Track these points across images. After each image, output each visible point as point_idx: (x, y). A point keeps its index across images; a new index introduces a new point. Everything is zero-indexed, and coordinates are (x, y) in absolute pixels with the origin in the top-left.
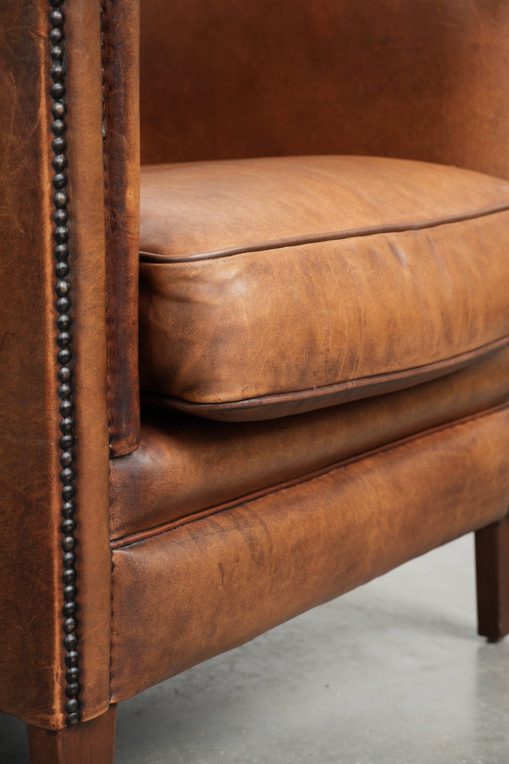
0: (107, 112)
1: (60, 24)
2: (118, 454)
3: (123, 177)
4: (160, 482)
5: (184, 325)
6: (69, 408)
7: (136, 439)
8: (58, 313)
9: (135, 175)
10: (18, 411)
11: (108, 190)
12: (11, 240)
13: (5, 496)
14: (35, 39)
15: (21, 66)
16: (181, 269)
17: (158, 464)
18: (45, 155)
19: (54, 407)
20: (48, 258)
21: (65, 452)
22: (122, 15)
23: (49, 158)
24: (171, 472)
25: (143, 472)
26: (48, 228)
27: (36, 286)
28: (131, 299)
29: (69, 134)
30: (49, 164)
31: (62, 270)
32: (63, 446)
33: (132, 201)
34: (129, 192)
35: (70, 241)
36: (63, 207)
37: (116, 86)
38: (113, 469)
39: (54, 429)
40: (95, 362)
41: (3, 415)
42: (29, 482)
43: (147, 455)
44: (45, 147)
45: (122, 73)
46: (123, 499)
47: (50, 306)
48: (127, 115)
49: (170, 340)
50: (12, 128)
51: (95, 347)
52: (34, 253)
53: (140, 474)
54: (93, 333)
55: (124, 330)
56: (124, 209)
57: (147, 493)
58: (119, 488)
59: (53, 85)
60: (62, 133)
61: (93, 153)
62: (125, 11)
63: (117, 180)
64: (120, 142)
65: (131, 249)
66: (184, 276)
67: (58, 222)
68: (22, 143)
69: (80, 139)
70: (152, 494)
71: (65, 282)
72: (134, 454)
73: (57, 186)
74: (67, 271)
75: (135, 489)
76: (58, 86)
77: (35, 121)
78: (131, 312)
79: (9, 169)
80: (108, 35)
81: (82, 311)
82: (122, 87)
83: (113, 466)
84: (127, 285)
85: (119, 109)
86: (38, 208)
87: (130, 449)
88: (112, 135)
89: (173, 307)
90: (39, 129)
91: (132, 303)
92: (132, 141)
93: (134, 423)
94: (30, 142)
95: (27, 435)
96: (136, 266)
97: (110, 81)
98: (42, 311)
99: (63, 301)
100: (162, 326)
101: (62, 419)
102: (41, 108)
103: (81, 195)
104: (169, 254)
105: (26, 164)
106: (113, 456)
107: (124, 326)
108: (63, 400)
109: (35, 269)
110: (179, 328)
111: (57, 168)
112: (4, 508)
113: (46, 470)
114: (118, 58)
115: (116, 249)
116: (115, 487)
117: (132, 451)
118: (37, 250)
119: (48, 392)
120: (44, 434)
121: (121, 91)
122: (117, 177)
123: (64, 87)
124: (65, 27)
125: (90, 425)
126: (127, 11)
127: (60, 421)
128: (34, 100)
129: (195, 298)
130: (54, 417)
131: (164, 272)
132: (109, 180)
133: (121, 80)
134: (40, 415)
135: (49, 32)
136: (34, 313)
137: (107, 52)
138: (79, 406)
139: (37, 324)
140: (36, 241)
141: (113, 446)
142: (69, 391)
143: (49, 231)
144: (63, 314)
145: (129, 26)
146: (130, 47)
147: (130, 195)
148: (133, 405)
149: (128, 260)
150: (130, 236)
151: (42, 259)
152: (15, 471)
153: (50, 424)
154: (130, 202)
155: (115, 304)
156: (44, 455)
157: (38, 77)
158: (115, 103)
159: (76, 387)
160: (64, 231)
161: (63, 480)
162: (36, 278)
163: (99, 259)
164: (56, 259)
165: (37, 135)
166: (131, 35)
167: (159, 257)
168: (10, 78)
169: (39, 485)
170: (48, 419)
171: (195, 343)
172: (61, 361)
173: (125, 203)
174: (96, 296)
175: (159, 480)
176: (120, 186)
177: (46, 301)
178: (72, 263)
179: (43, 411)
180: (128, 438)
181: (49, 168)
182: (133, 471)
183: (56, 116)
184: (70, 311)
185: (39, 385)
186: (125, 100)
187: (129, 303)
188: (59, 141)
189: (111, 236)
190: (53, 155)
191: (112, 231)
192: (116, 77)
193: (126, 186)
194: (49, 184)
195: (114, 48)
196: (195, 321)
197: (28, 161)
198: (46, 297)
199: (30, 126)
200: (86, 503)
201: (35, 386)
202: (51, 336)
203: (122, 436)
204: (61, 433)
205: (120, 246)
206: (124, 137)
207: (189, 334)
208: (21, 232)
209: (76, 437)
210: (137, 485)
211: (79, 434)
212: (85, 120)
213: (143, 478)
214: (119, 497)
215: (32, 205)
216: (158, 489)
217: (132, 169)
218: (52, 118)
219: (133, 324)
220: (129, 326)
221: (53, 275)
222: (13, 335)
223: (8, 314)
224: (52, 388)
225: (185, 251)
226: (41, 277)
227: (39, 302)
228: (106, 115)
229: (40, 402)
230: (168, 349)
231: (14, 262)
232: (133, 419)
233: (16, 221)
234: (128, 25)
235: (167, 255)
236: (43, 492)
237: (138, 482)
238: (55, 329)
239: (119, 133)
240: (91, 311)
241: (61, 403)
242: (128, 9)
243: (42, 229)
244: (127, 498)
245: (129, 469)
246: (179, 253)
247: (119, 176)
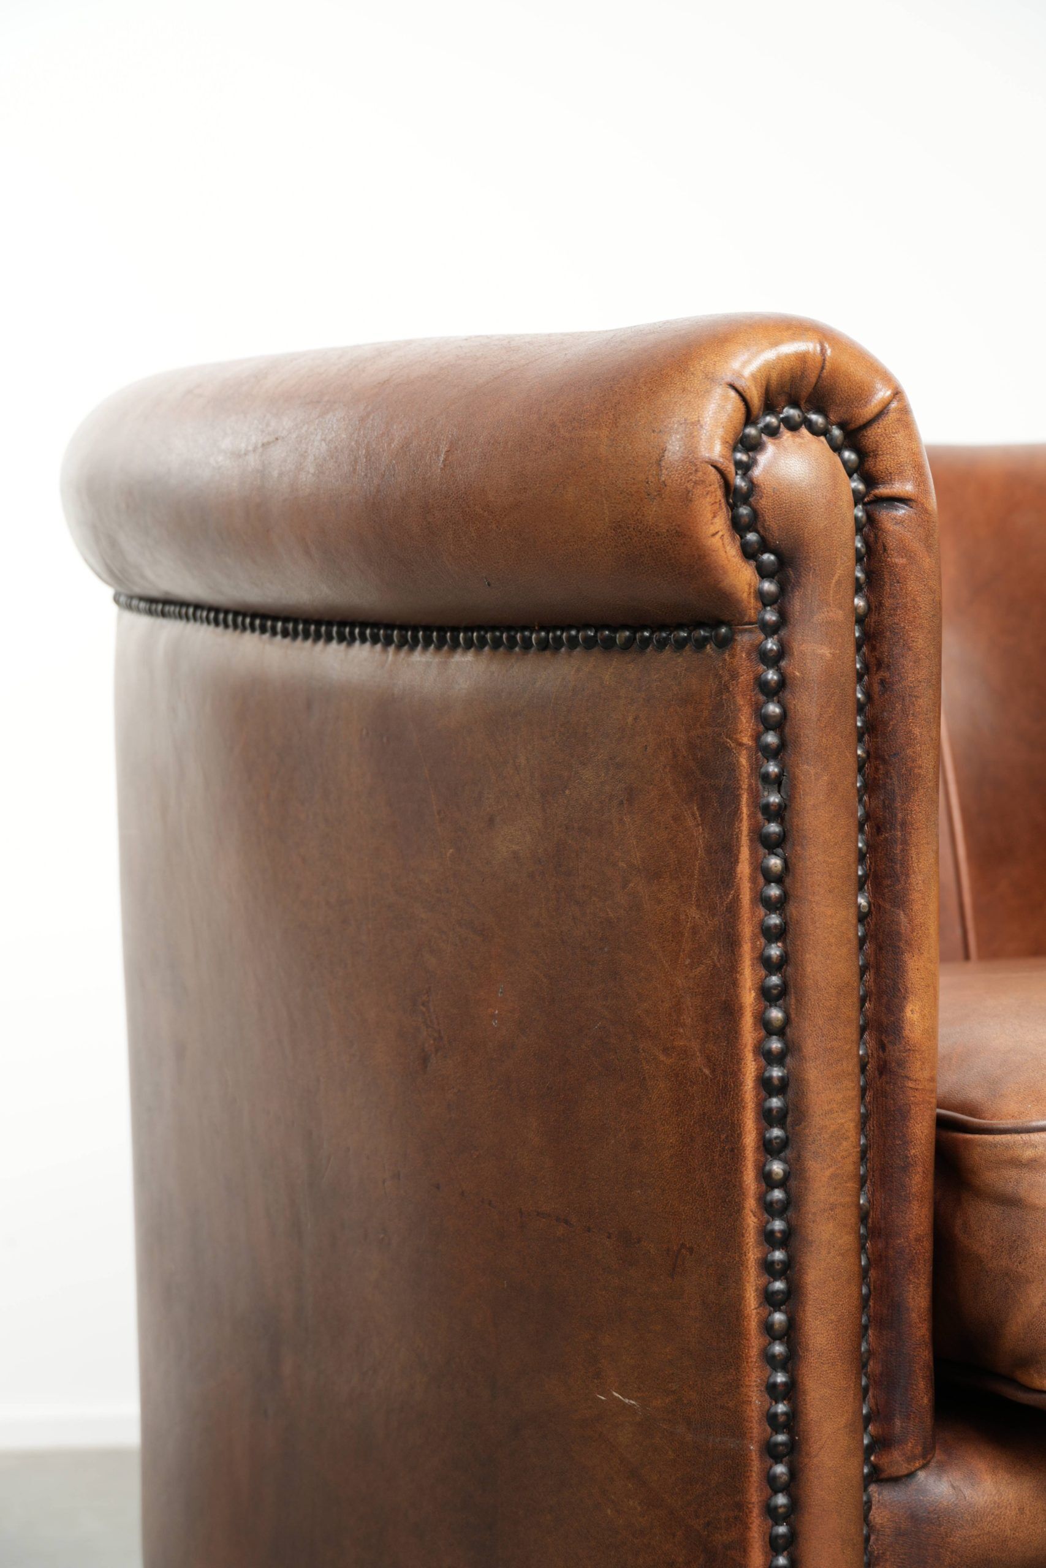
0: (873, 870)
1: (779, 725)
2: (886, 1473)
3: (900, 981)
4: (968, 1532)
5: (1011, 1247)
6: (785, 1384)
7: (920, 1448)
8: (766, 1216)
9: (923, 979)
10: (696, 1385)
11: (872, 1003)
12: (690, 1086)
13: (674, 1535)
14: (732, 749)
15: (710, 794)
16: (1007, 1146)
17: (965, 1498)
18: (746, 943)
19: (755, 1381)
20: (749, 1119)
21: (777, 1463)
22: (899, 706)
23: (753, 948)
24: (993, 1514)
25: (935, 1510)
26: (750, 1068)
27: (728, 1168)
28: (913, 1195)
29: (792, 909)
30: (752, 959)
31: (774, 1141)
32: (772, 1453)
33: (916, 1023)
34: (911, 1008)
35: (790, 1093)
36: (781, 1032)
37: (888, 826)
38: (879, 1501)
39: (754, 1421)
40: (833, 1305)
41: (673, 1389)
42: (713, 1512)
43: (945, 1479)
44: (747, 930)
45: (899, 804)
46: (896, 1557)
47: (751, 1203)
48: (908, 875)
49: (987, 1272)
50: (694, 897)
51: (833, 1279)
52: (726, 1109)
53: (929, 1513)
54: (829, 1253)
55: (899, 1251)
56: (900, 1037)
57: (941, 1550)
58: (888, 1536)
59: (764, 826)
60: (779, 905)
61: (833, 940)
62: (903, 700)
63: (889, 986)
64: (893, 921)
65: (912, 1107)
66: (1012, 1159)
67: (770, 1058)
68: (709, 922)
69: (809, 917)
70: (952, 1552)
71: (780, 1162)
72: (919, 1477)
73: (768, 996)
74: (785, 1143)
75: (919, 1541)
76: (774, 828)
77: (730, 885)
78: (912, 1219)
79: (689, 966)
80: (875, 740)
81: (808, 1214)
82: (899, 827)
83: (879, 1495)
84: (905, 1171)
85: (893, 864)
86: (732, 1034)
87: (909, 1467)
88: (880, 909)
89: (994, 1212)
90: (737, 899)
91: (915, 1203)
92: (916, 919)
93: (917, 1419)
94: (722, 920)
95: (710, 1428)
96: (923, 1137)
97: (877, 817)
98: (735, 1210)
99: (778, 1194)
100: (974, 1246)
101: (771, 1404)
102: (740, 864)
103: (809, 1012)
104: (992, 1118)
105: (715, 958)
106: (876, 1476)
107: (899, 1244)
108: (775, 1369)
109: (727, 1137)
110: (1002, 1252)
111: (769, 965)
112: (673, 1556)
113: (741, 1494)
114: (891, 779)
115: (886, 1106)
116: (882, 1535)
117: (913, 1469)
118: (731, 1104)
119: (746, 1355)
120: (736, 1427)
121: (897, 835)
122: (888, 981)
123: (784, 830)
124: (787, 730)
125: (821, 1418)
126: (907, 699)
127: (767, 1407)
128: (730, 851)
129: (1030, 1199)
130: (756, 1400)
131: (979, 1149)
132: (874, 986)
133: (896, 816)
134: (731, 1395)
135: (757, 737)
136: (724, 1214)
137: (873, 768)
138: (802, 1383)
139: (729, 1234)
140: (729, 1090)
141: (877, 1459)
142: (784, 1354)
143: (751, 1073)
144: (776, 1219)
145: (911, 724)
146: (914, 761)
147: (913, 1013)
148: (915, 1387)
149: (908, 1127)
150: (911, 1084)
151: (738, 1120)
152: (691, 1492)
153: (748, 1412)
154: (912, 1025)
155: (883, 1203)
156: (738, 1465)
157: (737, 811)
158: (886, 854)
159: (798, 1348)
160: (780, 1074)
161: (772, 1514)
162: (727, 1154)
163: (842, 1124)
164: (764, 1121)
165: (733, 909)
166: (915, 739)
167: (973, 1122)
168: (693, 815)
169: (729, 1519)
170: (743, 1402)
171: (1031, 1280)
172: (770, 1300)
173: (902, 1027)
174: (835, 1189)
175: (966, 1528)
176: (894, 996)
177: (743, 1193)
178: (793, 1129)
179: (735, 1386)
180: (905, 1446)
181: (753, 965)
182: (914, 1508)
183: (770, 877)
184: (790, 1213)
185: (731, 1340)
186: (903, 850)
187: (910, 1202)
188: (774, 920)
189: (878, 1083)
190: (761, 942)
191: (879, 1074)
192: (887, 811)
193: (904, 998)
194: (753, 992)
195: (884, 761)
196: (1030, 1240)
197: (718, 953)
198: (744, 1187)
199: (723, 894)
200: (813, 1560)
201: (724, 1342)
202: (752, 1254)
203: (893, 1442)
204: (769, 1429)
205: (892, 1102)
206: (902, 913)
207: (1020, 1263)
208: (704, 1074)
209: (797, 1438)
210: (923, 1533)
211: (801, 1433)
212: (819, 885)
213: (934, 1521)
214: (888, 1553)
215: (723, 1028)
216: (964, 1544)
217: (917, 967)
218: (761, 880)
219: (917, 1240)
220: (909, 1244)
221: (758, 1148)
222: (691, 1250)
223: (683, 1213)
224: (753, 1347)
225: (1021, 1113)
226: (736, 1151)
227: (732, 1196)
228: (871, 875)
229: (731, 1370)
230: (984, 1288)
231: (693, 1125)
232: (914, 1413)
233: (698, 1054)
234: (911, 722)
235: (988, 1120)
236: (734, 1534)
237: (925, 1528)
238: (759, 1243)
239: (892, 906)
240: (826, 1214)
241: (770, 1376)
242: (909, 695)
243: (740, 1070)
244: (904, 1557)
245: (908, 1503)
246: (1009, 1117)
247: (892, 979)
